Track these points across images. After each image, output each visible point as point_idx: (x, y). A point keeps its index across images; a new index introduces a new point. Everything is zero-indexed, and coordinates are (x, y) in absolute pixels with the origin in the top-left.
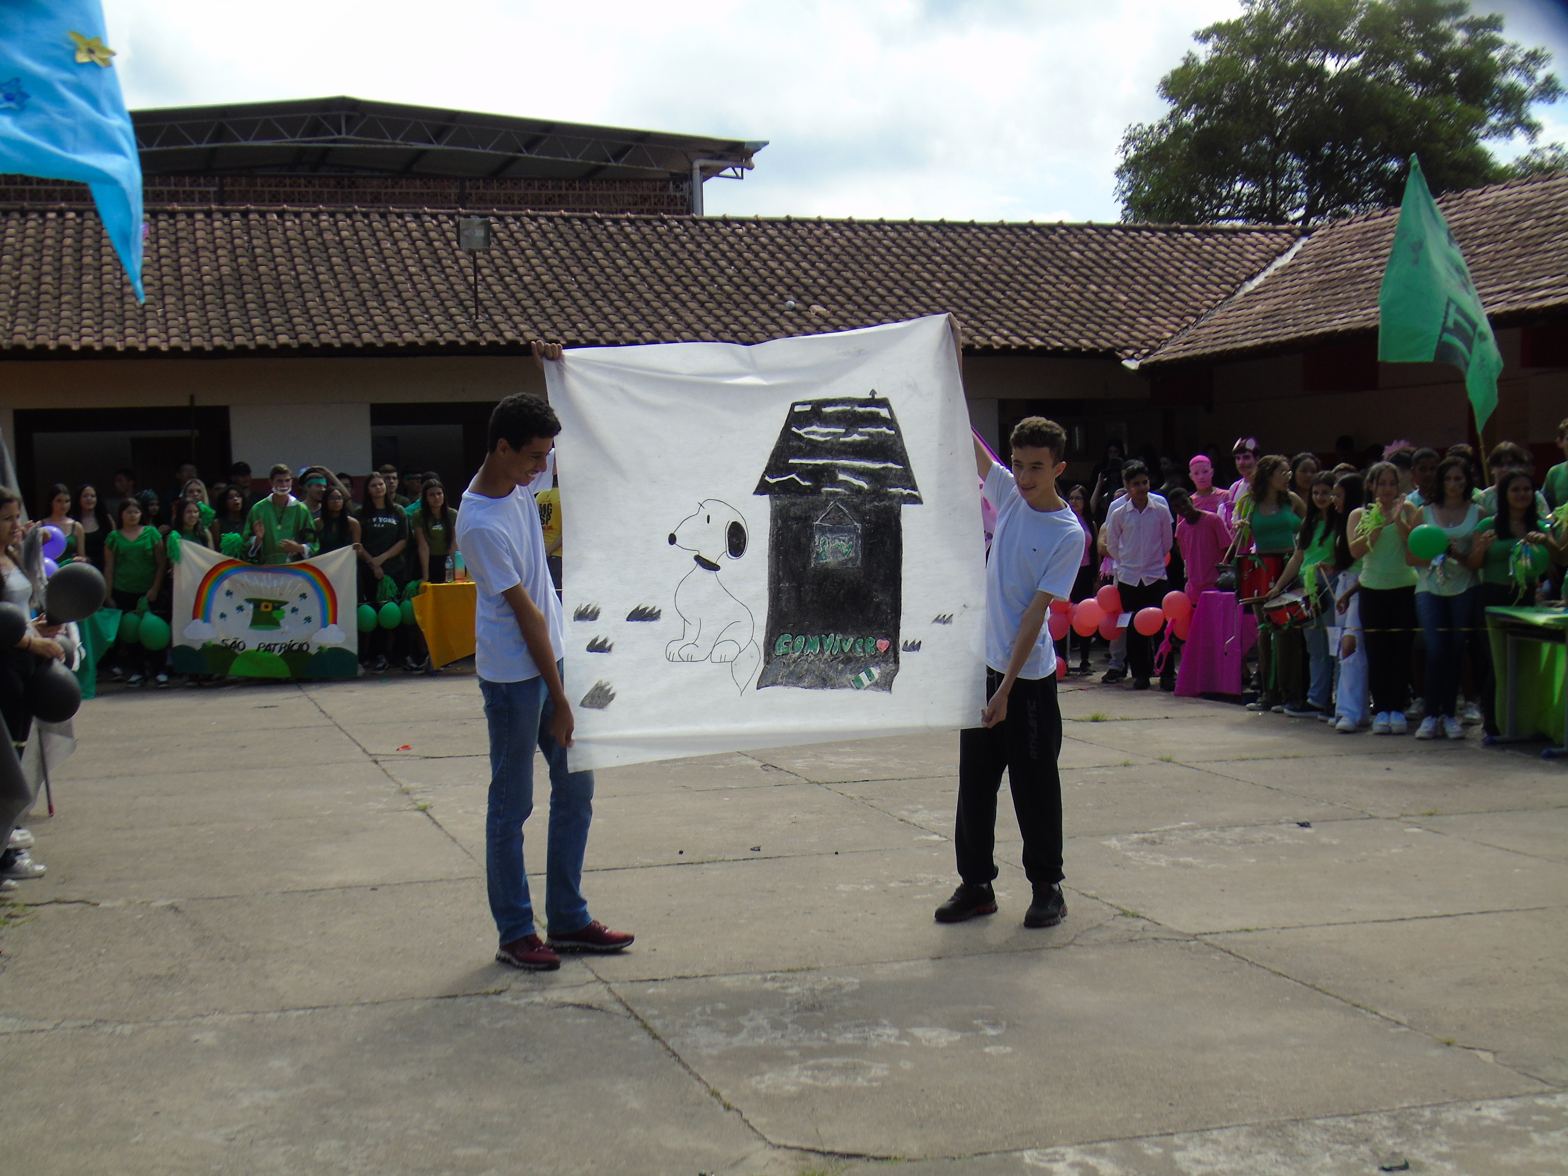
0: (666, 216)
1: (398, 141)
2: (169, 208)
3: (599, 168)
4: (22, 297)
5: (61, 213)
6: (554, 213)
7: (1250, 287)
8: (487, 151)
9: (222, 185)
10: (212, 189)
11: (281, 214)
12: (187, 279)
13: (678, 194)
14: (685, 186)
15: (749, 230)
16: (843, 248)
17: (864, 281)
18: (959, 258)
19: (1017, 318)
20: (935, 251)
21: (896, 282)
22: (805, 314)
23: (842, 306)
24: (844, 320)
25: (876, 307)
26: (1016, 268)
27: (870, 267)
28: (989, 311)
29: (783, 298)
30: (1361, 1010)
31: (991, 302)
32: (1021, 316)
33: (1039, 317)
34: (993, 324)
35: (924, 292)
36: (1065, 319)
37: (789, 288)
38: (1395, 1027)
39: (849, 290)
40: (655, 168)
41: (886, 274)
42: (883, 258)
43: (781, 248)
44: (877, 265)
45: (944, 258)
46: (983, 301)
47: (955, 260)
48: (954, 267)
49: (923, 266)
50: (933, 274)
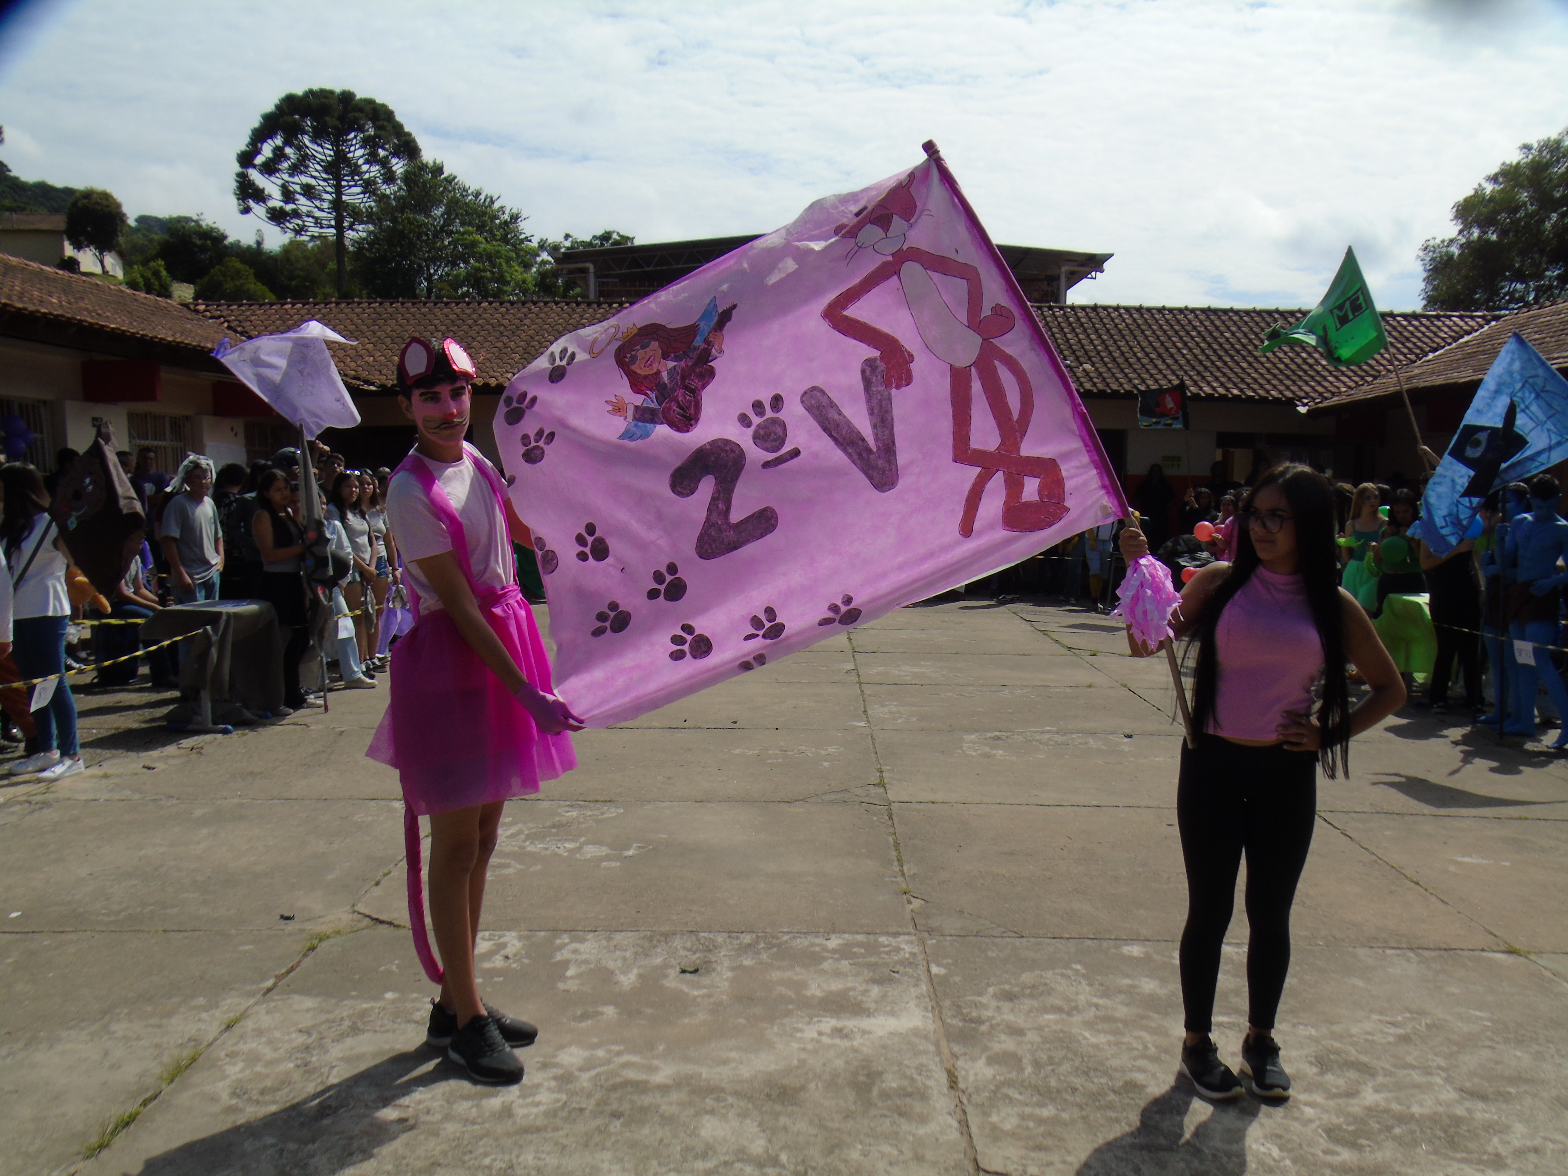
7: (1431, 356)
13: (1049, 290)
14: (1055, 283)
15: (1065, 314)
16: (1127, 325)
17: (1131, 348)
18: (1211, 333)
19: (1232, 375)
20: (1195, 328)
21: (1155, 349)
22: (1075, 370)
23: (1105, 364)
24: (1100, 374)
25: (1130, 365)
26: (1250, 340)
27: (1141, 339)
28: (1213, 369)
29: (1065, 358)
30: (896, 863)
31: (1219, 364)
32: (1236, 373)
33: (1249, 374)
34: (1210, 379)
35: (1172, 356)
36: (1269, 377)
37: (1074, 352)
38: (895, 877)
39: (1117, 354)
40: (1034, 272)
41: (1150, 343)
42: (1154, 332)
43: (1082, 325)
44: (1146, 337)
45: (1199, 333)
46: (1213, 363)
47: (1206, 335)
48: (1204, 339)
49: (1181, 338)
50: (1185, 344)
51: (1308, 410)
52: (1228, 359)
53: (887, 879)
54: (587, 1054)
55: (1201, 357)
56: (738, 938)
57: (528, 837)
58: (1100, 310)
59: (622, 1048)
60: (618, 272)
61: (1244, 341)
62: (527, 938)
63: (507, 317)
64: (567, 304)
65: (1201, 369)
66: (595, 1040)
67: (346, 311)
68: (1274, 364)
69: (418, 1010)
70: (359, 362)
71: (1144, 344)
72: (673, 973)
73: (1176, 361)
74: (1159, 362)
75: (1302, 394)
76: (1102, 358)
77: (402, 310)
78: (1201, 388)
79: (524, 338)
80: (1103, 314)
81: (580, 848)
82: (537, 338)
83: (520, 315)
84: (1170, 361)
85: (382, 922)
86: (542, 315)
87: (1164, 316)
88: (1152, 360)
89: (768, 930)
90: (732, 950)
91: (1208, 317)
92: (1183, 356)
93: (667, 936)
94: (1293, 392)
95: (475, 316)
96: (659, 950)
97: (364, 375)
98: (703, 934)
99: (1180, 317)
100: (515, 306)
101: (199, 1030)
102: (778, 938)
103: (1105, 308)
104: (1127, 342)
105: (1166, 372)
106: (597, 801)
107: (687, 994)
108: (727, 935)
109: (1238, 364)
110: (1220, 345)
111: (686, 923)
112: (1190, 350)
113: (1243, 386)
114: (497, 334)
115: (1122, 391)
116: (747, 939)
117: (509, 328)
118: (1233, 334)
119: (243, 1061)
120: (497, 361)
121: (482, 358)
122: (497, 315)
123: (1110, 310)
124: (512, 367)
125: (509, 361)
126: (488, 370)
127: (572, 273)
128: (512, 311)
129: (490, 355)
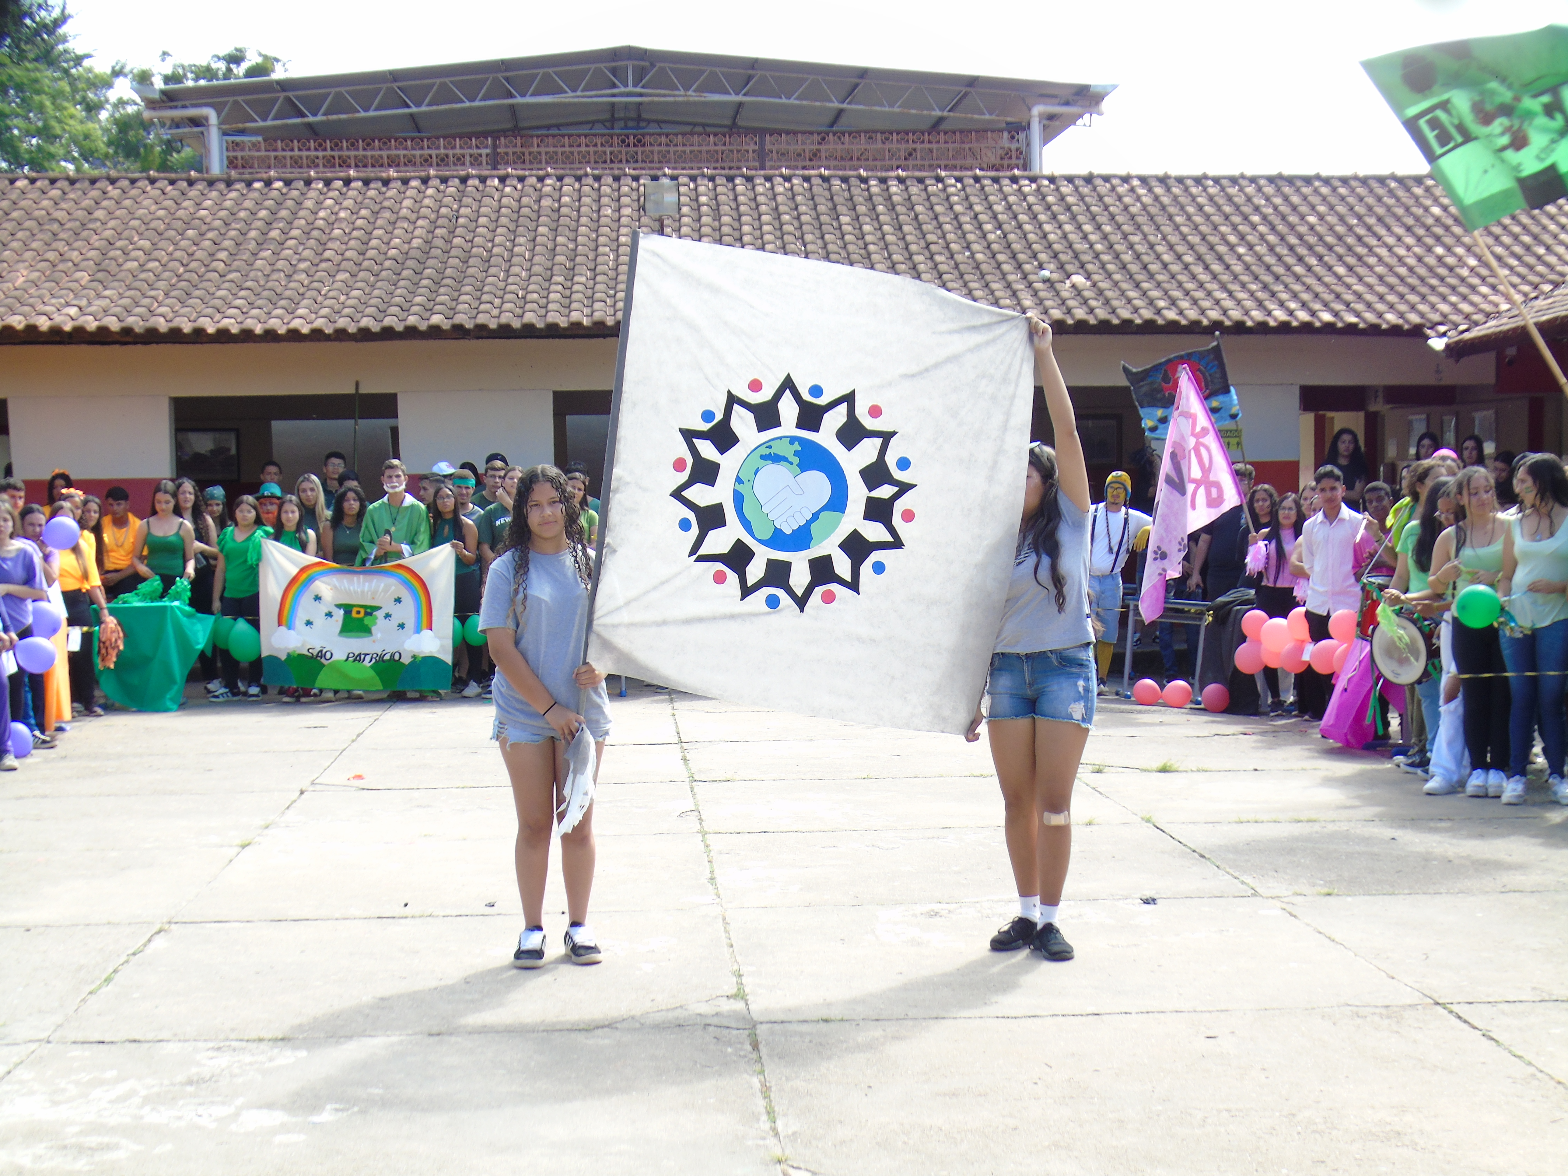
0: (943, 174)
1: (690, 93)
2: (384, 175)
3: (941, 120)
4: (187, 276)
5: (268, 183)
6: (813, 172)
8: (793, 101)
9: (495, 147)
11: (503, 179)
12: (371, 253)
13: (1014, 146)
14: (1022, 136)
15: (1038, 189)
16: (1144, 207)
17: (1152, 246)
18: (1284, 218)
19: (1320, 289)
20: (1257, 209)
21: (1192, 247)
22: (1058, 286)
23: (1109, 275)
24: (1101, 292)
25: (1151, 276)
26: (1350, 228)
27: (1167, 229)
28: (1289, 280)
29: (1041, 267)
30: (764, 1117)
31: (1299, 269)
32: (1327, 285)
33: (1348, 287)
34: (1284, 296)
35: (1220, 258)
36: (1381, 289)
37: (1055, 256)
38: (764, 1138)
39: (1127, 257)
40: (987, 117)
41: (1184, 238)
42: (1189, 218)
43: (1068, 208)
44: (1177, 227)
45: (1265, 218)
46: (1288, 268)
47: (1276, 220)
48: (1273, 228)
49: (1235, 227)
50: (1242, 237)
51: (1448, 346)
52: (1313, 261)
53: (750, 1143)
55: (1270, 259)
57: (146, 1100)
58: (1098, 181)
60: (261, 124)
61: (1340, 229)
63: (63, 205)
64: (172, 182)
65: (1268, 279)
68: (1391, 269)
71: (1174, 239)
73: (1228, 267)
74: (1198, 269)
75: (1436, 317)
76: (1103, 266)
78: (1269, 314)
79: (97, 244)
80: (1103, 188)
81: (237, 1115)
82: (119, 244)
83: (86, 203)
84: (1216, 267)
86: (127, 203)
87: (1205, 189)
88: (1186, 266)
91: (1278, 189)
92: (1240, 257)
94: (1422, 315)
99: (1233, 191)
100: (78, 185)
103: (1106, 179)
104: (1145, 236)
105: (1212, 286)
106: (261, 1040)
109: (1330, 269)
110: (1301, 237)
112: (1251, 247)
113: (1338, 307)
114: (47, 237)
115: (1138, 321)
117: (68, 225)
118: (1321, 218)
120: (47, 285)
121: (22, 279)
122: (45, 203)
123: (1115, 181)
124: (76, 296)
125: (70, 285)
126: (31, 300)
127: (178, 127)
128: (72, 196)
129: (35, 275)
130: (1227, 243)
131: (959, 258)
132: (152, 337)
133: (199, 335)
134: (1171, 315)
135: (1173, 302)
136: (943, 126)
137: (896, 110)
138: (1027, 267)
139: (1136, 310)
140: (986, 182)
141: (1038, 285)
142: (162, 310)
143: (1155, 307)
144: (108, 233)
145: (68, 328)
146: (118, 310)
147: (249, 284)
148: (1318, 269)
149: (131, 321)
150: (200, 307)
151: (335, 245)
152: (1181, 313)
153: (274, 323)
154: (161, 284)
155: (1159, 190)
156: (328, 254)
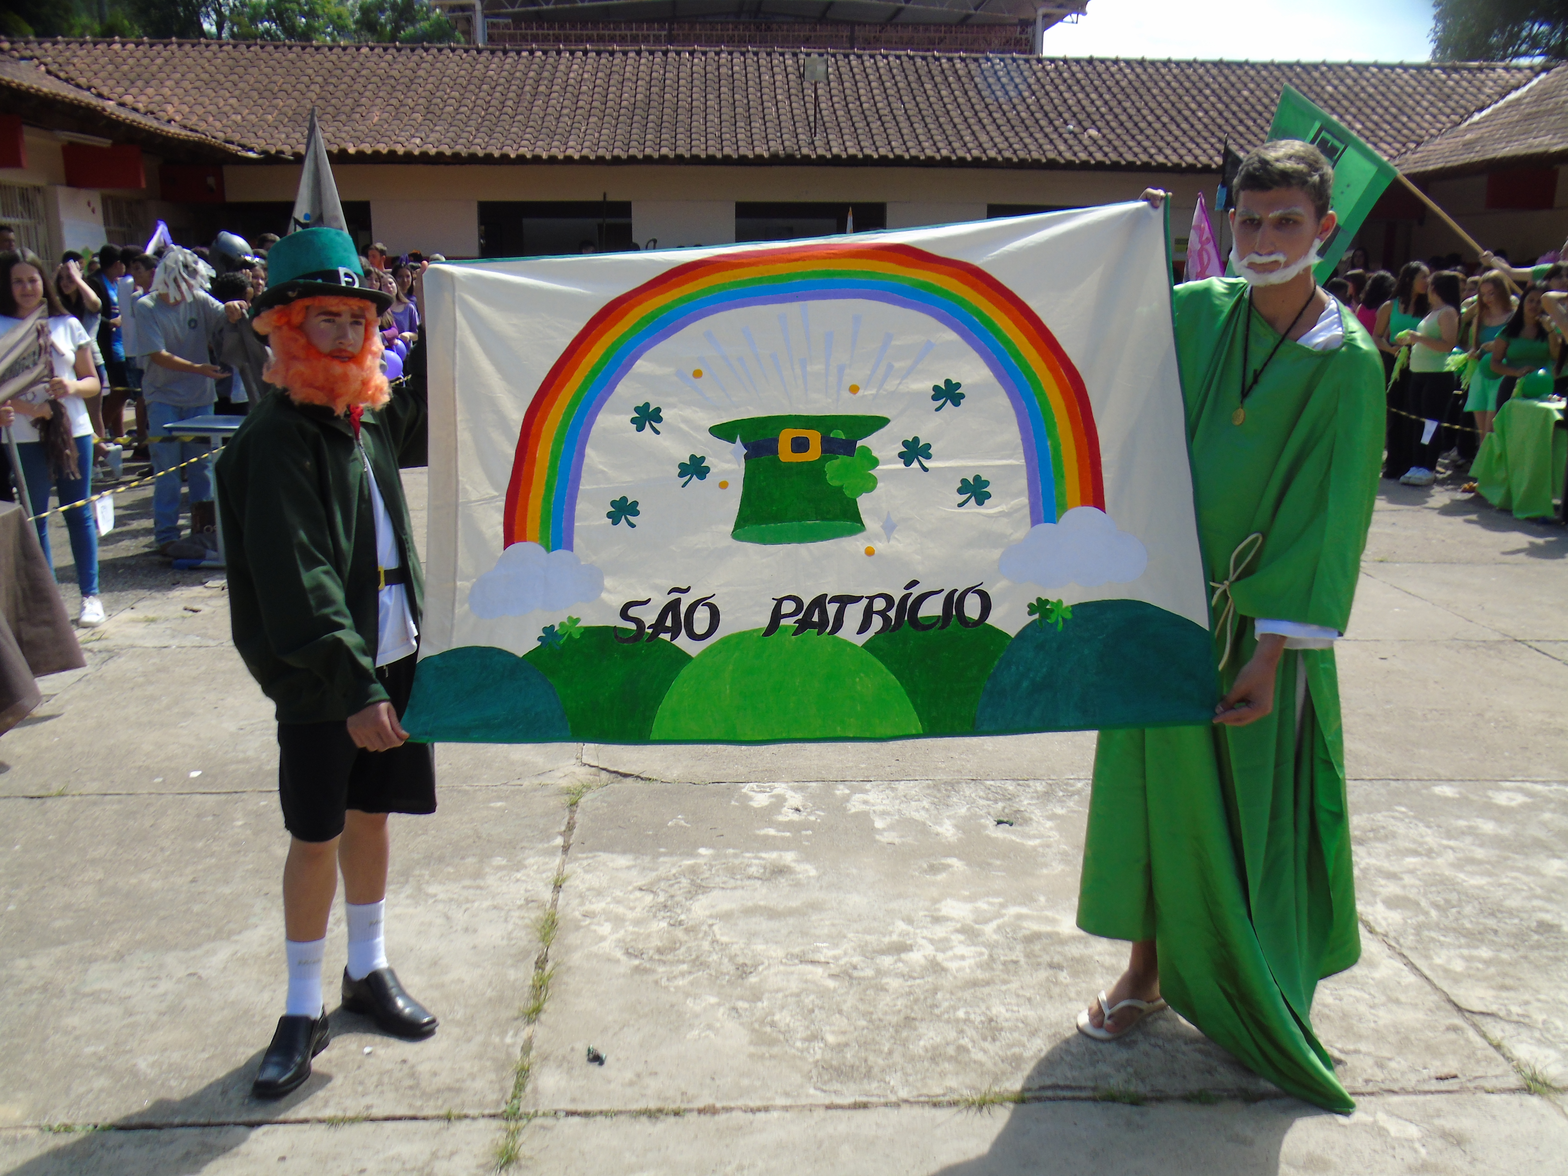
2: (610, 48)
3: (968, 16)
4: (488, 117)
5: (532, 52)
7: (1477, 117)
9: (670, 30)
10: (664, 33)
11: (692, 53)
12: (610, 104)
13: (1023, 37)
14: (1030, 30)
16: (1130, 82)
17: (1139, 110)
18: (1226, 92)
20: (1207, 85)
21: (1166, 111)
22: (1080, 136)
23: (1113, 130)
24: (1110, 142)
25: (1141, 131)
27: (1148, 98)
29: (1066, 123)
31: (1241, 129)
35: (1186, 119)
37: (1074, 115)
39: (1123, 118)
40: (1006, 15)
41: (1160, 104)
42: (1162, 90)
43: (1078, 82)
44: (1154, 97)
45: (1213, 91)
46: (1234, 128)
47: (1222, 94)
48: (1220, 99)
49: (1194, 98)
50: (1200, 105)
52: (1250, 123)
54: (969, 906)
55: (1220, 121)
56: (1029, 786)
58: (1097, 63)
59: (1001, 900)
60: (510, 10)
61: (1266, 101)
62: (802, 789)
63: (395, 66)
66: (967, 893)
67: (193, 54)
69: (750, 866)
70: (225, 121)
71: (1153, 105)
72: (990, 822)
73: (1192, 126)
74: (1173, 127)
76: (1108, 123)
77: (264, 55)
79: (423, 94)
80: (1101, 68)
82: (438, 94)
83: (411, 65)
84: (1185, 126)
85: (626, 776)
86: (439, 65)
87: (1170, 70)
88: (1164, 125)
89: (1053, 777)
90: (1032, 798)
91: (1221, 71)
92: (1199, 119)
93: (953, 785)
95: (356, 65)
96: (955, 800)
97: (237, 137)
98: (988, 783)
99: (1190, 71)
100: (403, 52)
101: (526, 891)
102: (1072, 786)
103: (1103, 61)
104: (1133, 103)
105: (1184, 139)
107: (1023, 845)
108: (1015, 783)
110: (1240, 106)
111: (959, 772)
112: (1206, 112)
114: (389, 88)
115: (1139, 163)
116: (1040, 787)
117: (401, 81)
118: (1252, 92)
119: (606, 921)
120: (396, 122)
121: (376, 119)
122: (383, 65)
123: (1109, 63)
124: (417, 130)
125: (411, 122)
126: (388, 133)
127: (454, 11)
128: (400, 59)
129: (386, 115)
130: (1190, 109)
131: (1009, 115)
132: (473, 159)
133: (504, 159)
134: (1161, 159)
135: (1160, 150)
136: (970, 21)
137: (945, 9)
138: (1057, 123)
139: (1136, 155)
140: (1021, 62)
141: (1066, 136)
142: (477, 141)
143: (1148, 153)
144: (430, 87)
145: (416, 152)
146: (448, 140)
147: (531, 124)
148: (1254, 129)
149: (458, 148)
150: (502, 139)
151: (585, 97)
152: (1166, 157)
153: (554, 152)
154: (471, 123)
155: (1139, 70)
156: (581, 103)
